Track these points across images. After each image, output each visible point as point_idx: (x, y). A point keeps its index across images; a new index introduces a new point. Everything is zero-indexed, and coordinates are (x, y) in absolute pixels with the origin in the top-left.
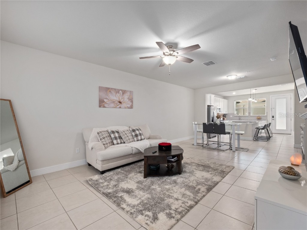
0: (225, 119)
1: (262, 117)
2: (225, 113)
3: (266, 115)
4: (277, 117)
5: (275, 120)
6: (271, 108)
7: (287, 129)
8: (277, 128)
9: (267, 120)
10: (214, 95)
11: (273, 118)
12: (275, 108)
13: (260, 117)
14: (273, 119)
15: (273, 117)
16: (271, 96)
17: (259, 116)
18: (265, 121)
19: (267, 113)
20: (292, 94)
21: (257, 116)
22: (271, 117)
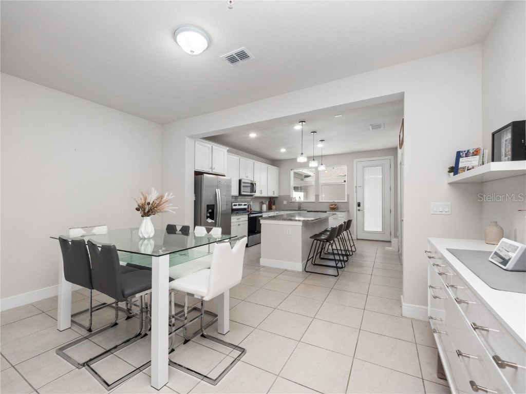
0: (274, 207)
1: (340, 205)
2: (275, 195)
3: (346, 201)
4: (367, 205)
5: (363, 212)
6: (355, 185)
7: (383, 231)
8: (366, 229)
9: (348, 211)
11: (358, 208)
12: (362, 187)
13: (335, 205)
14: (359, 210)
15: (359, 205)
16: (355, 161)
17: (334, 202)
18: (343, 213)
19: (348, 195)
20: (392, 157)
21: (331, 202)
22: (355, 205)
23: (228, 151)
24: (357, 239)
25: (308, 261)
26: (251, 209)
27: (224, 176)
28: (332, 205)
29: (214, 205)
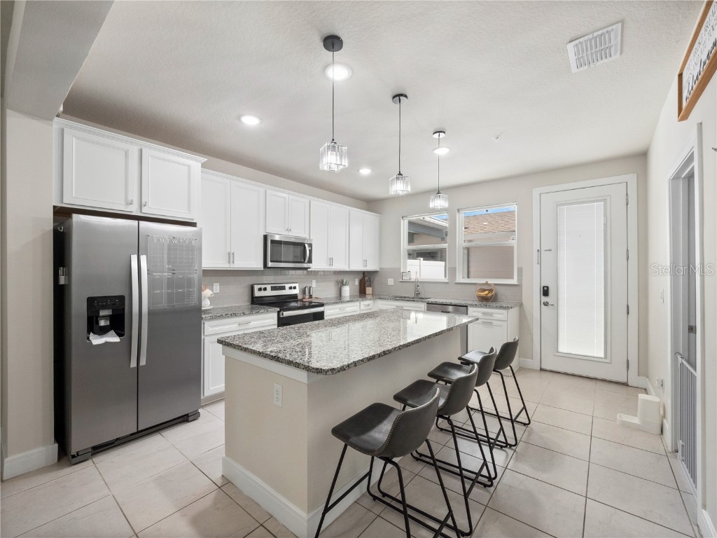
0: (369, 290)
1: (501, 291)
2: (370, 268)
3: (514, 281)
4: (565, 293)
5: (556, 307)
6: (536, 247)
7: (606, 357)
8: (564, 348)
9: (521, 305)
10: (204, 160)
11: (544, 299)
12: (554, 250)
13: (491, 291)
14: (546, 304)
15: (546, 292)
16: (536, 191)
17: (487, 284)
19: (520, 270)
20: (632, 179)
21: (480, 284)
22: (537, 292)
23: (204, 166)
24: (542, 370)
25: (327, 509)
26: (311, 296)
27: (193, 225)
28: (484, 290)
29: (122, 298)
